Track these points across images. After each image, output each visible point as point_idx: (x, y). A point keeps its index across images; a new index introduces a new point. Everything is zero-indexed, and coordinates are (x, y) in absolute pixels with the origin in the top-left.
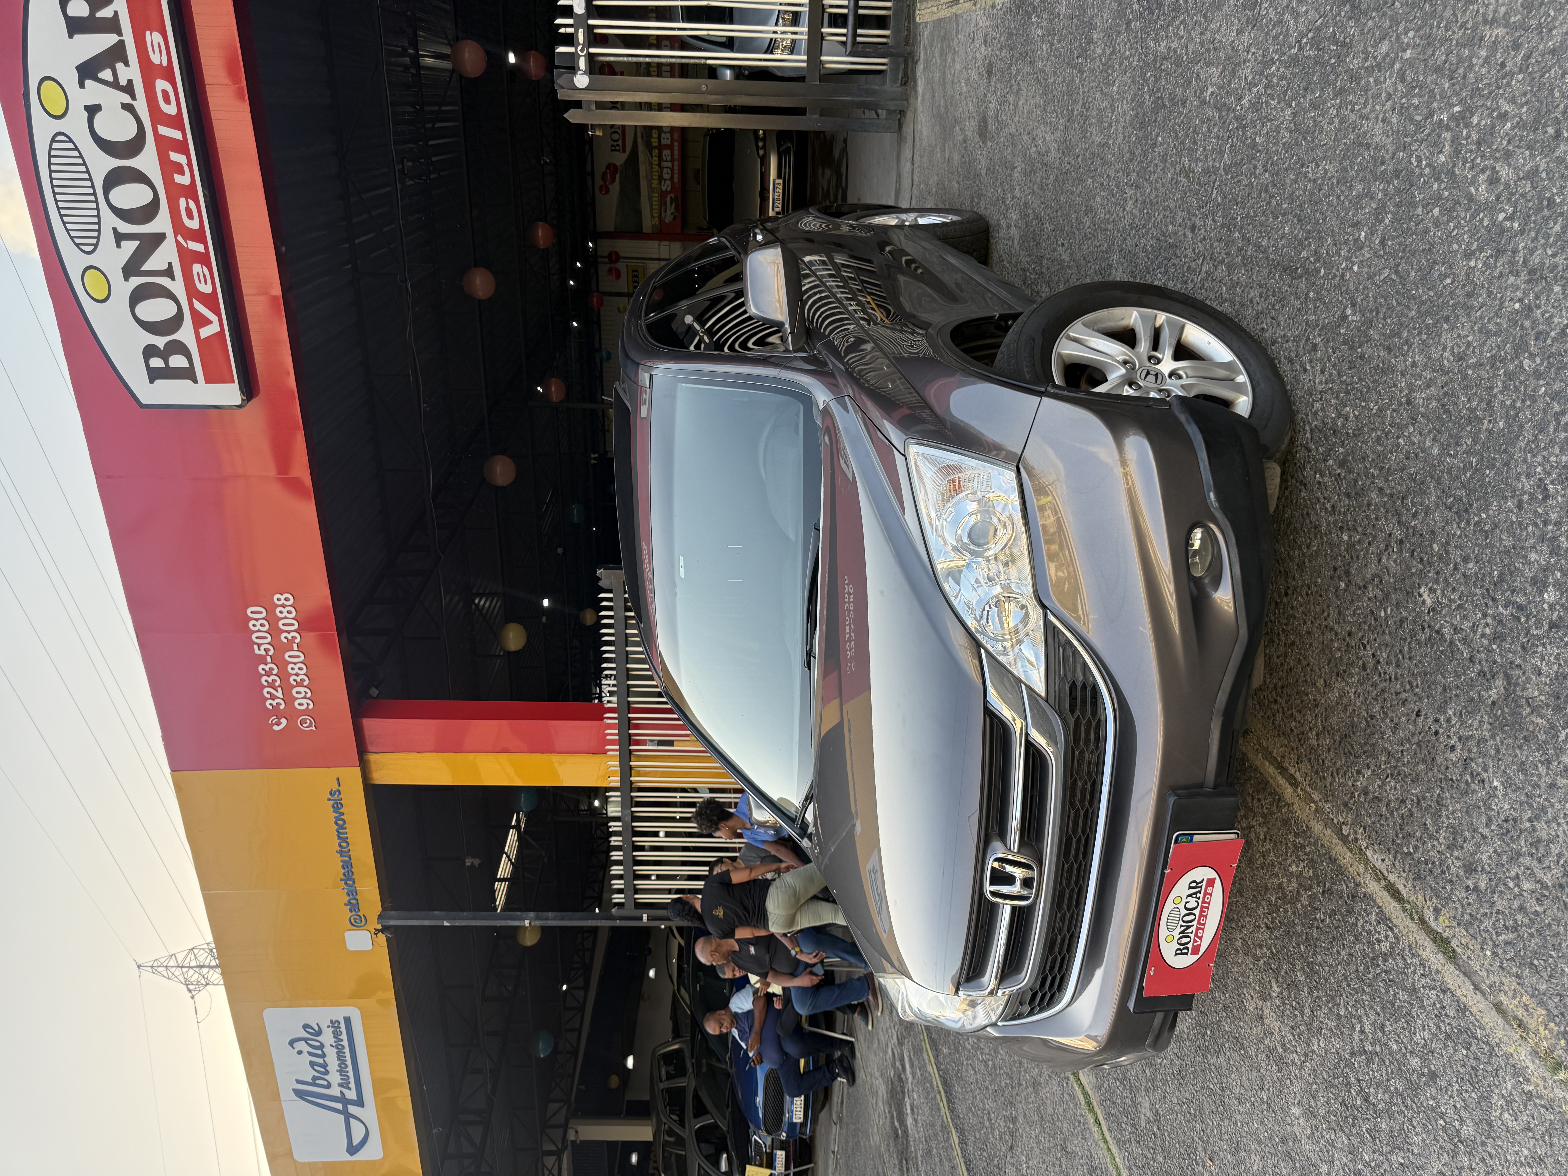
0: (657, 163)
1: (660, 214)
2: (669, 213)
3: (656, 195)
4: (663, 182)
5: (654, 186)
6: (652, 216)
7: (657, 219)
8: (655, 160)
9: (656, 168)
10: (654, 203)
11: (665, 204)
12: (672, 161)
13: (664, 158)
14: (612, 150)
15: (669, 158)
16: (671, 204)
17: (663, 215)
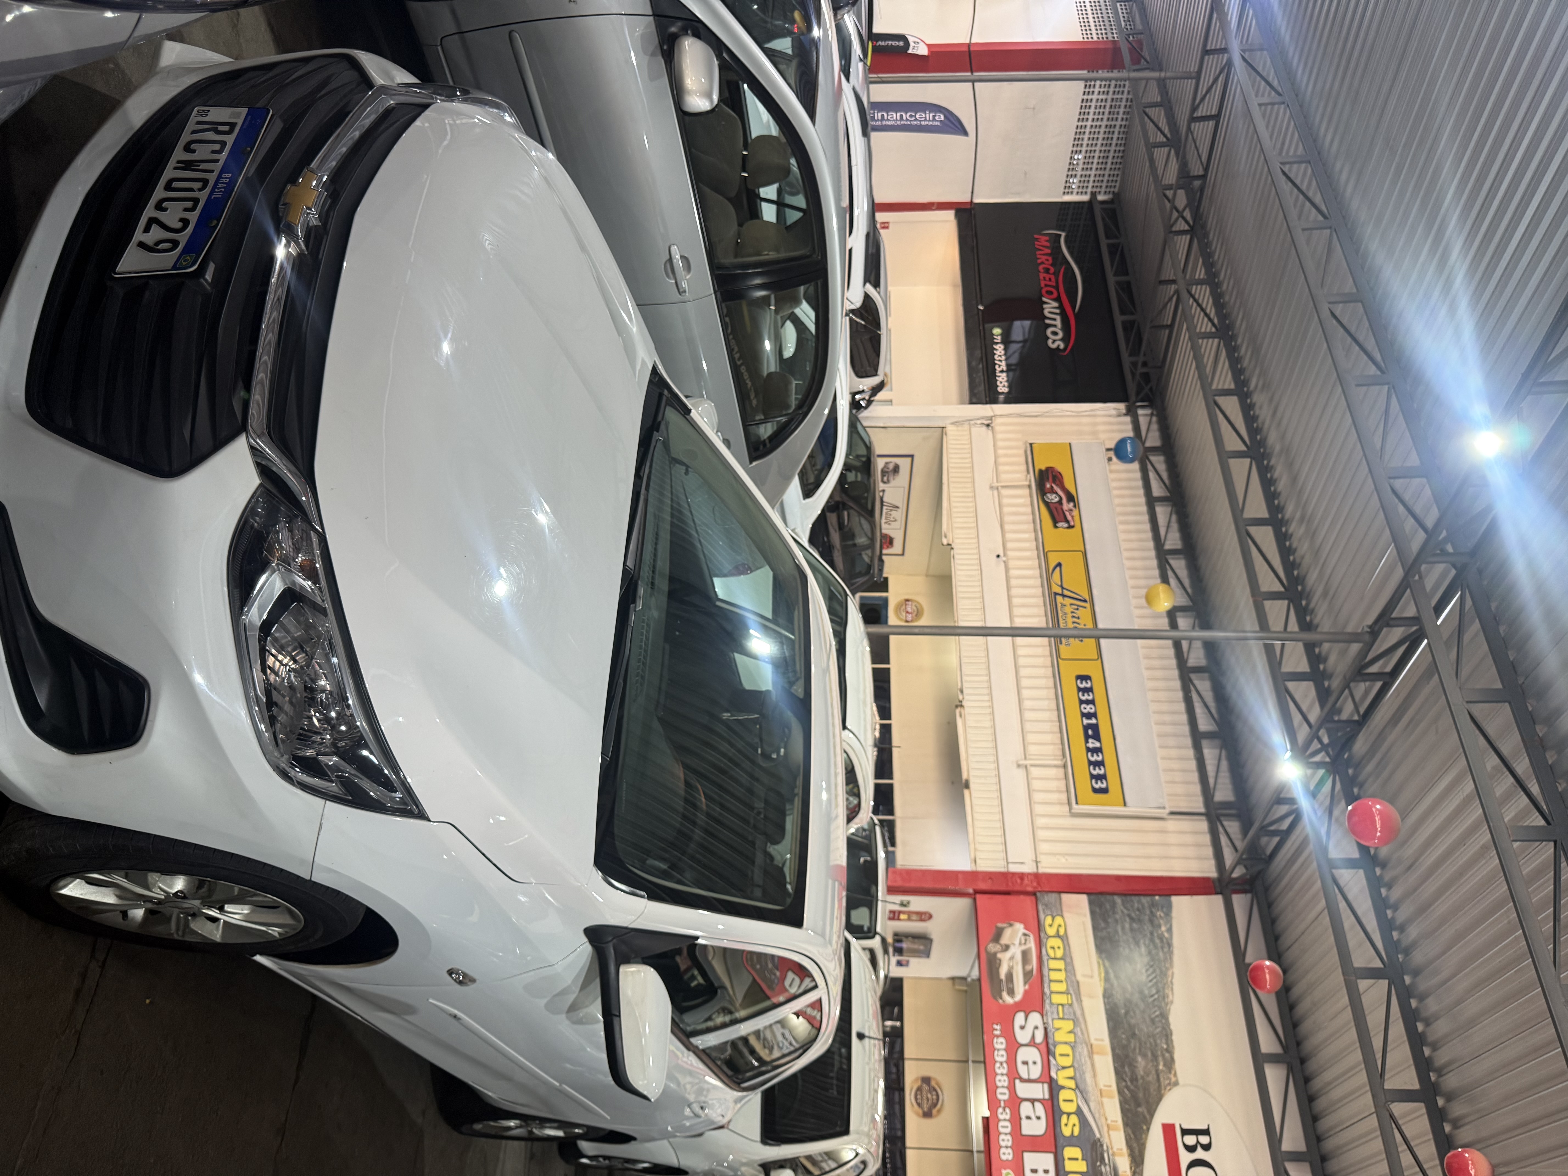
0: (1063, 1095)
1: (1040, 944)
2: (1016, 951)
3: (1057, 999)
4: (1039, 1037)
5: (1068, 1025)
6: (1064, 938)
7: (1051, 931)
8: (1068, 1101)
9: (1062, 1078)
10: (1061, 976)
11: (1027, 975)
12: (1015, 1102)
13: (1040, 1109)
14: (1206, 1132)
15: (1026, 1109)
16: (1010, 976)
17: (1032, 944)
